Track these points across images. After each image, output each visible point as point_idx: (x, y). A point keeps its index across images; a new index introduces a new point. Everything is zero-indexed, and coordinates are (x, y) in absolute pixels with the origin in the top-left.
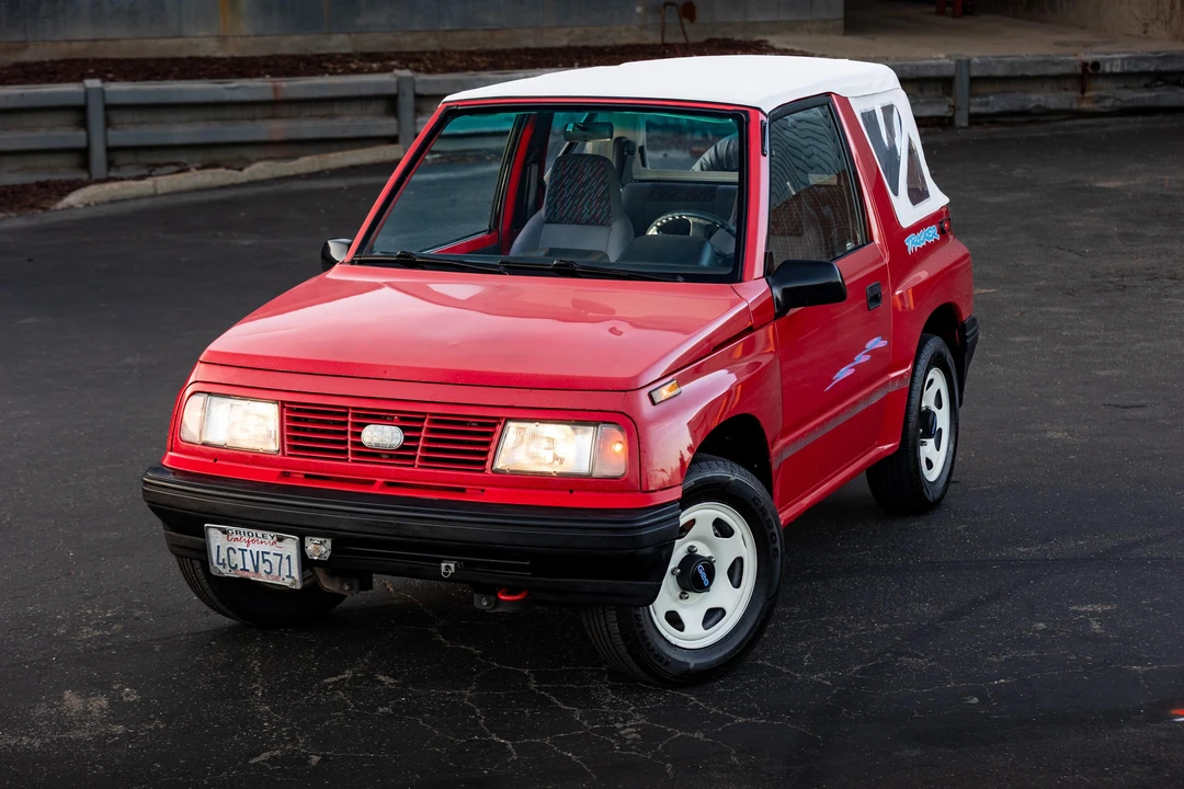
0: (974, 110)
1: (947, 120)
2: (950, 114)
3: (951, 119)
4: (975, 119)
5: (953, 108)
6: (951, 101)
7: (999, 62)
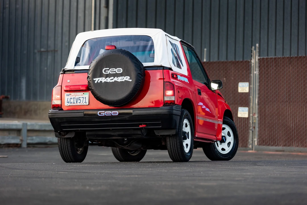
0: (29, 141)
1: (19, 145)
2: (20, 143)
3: (21, 144)
4: (29, 145)
5: (22, 140)
6: (21, 138)
7: (37, 125)
